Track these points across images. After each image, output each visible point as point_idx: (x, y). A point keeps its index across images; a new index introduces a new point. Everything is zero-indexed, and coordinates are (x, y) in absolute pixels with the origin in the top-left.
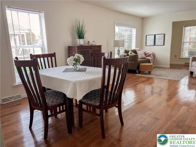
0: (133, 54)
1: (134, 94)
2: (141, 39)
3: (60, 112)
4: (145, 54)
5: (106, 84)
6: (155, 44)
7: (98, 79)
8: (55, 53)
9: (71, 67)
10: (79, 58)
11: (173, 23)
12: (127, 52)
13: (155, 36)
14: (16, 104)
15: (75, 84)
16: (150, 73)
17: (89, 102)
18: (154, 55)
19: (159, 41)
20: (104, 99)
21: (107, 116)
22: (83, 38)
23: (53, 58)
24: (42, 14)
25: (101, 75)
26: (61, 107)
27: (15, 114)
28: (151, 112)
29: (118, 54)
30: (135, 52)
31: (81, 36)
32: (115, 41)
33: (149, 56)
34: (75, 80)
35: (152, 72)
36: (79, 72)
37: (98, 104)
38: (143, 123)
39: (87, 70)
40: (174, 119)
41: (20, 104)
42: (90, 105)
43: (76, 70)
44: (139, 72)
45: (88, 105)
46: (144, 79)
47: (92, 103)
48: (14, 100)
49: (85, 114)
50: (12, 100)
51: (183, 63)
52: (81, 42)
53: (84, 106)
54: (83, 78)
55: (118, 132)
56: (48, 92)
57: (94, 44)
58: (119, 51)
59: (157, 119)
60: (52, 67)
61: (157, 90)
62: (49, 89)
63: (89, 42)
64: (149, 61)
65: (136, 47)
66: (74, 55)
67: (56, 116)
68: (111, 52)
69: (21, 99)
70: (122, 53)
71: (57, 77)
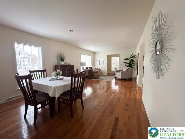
0: (90, 69)
1: (91, 89)
2: (94, 62)
3: (46, 105)
4: (96, 69)
5: (73, 87)
6: (100, 65)
7: (69, 84)
8: (46, 69)
9: (54, 77)
10: (59, 72)
11: (107, 55)
12: (87, 68)
13: (100, 60)
14: (18, 101)
15: (55, 88)
16: (98, 78)
17: (64, 98)
18: (100, 69)
19: (102, 63)
20: (73, 95)
21: (75, 103)
22: (64, 61)
23: (45, 72)
24: (40, 48)
25: (70, 82)
26: (47, 102)
27: (16, 108)
28: (98, 99)
29: (83, 69)
30: (91, 68)
31: (62, 60)
32: (81, 63)
33: (97, 70)
34: (55, 86)
35: (99, 78)
36: (58, 81)
37: (69, 98)
38: (94, 106)
39: (64, 79)
40: (108, 102)
41: (21, 101)
42: (65, 99)
43: (57, 79)
44: (93, 78)
45: (63, 99)
46: (95, 82)
47: (66, 98)
48: (16, 99)
49: (62, 105)
50: (15, 99)
51: (113, 73)
52: (63, 63)
53: (61, 100)
54: (60, 84)
55: (81, 112)
56: (39, 93)
57: (69, 64)
58: (83, 67)
59: (101, 102)
60: (44, 77)
61: (102, 87)
62: (39, 91)
63: (67, 63)
64: (97, 72)
65: (92, 66)
66: (56, 71)
67: (44, 107)
68: (78, 69)
69: (22, 97)
70: (85, 68)
71: (45, 84)
